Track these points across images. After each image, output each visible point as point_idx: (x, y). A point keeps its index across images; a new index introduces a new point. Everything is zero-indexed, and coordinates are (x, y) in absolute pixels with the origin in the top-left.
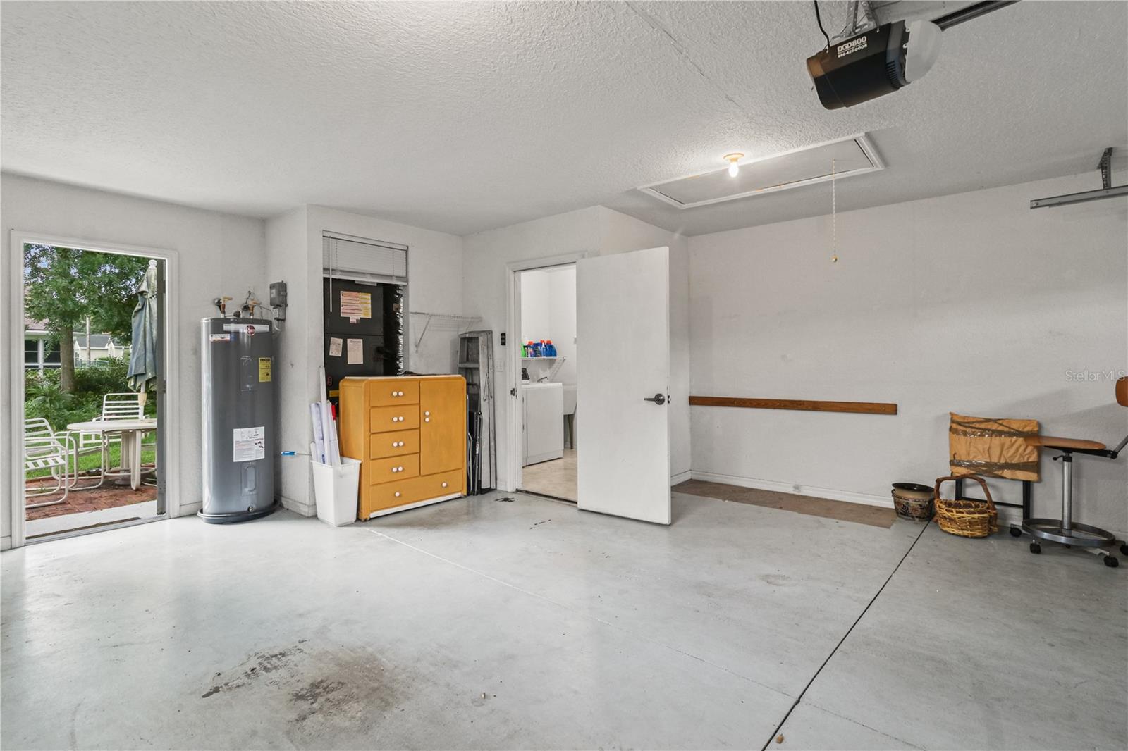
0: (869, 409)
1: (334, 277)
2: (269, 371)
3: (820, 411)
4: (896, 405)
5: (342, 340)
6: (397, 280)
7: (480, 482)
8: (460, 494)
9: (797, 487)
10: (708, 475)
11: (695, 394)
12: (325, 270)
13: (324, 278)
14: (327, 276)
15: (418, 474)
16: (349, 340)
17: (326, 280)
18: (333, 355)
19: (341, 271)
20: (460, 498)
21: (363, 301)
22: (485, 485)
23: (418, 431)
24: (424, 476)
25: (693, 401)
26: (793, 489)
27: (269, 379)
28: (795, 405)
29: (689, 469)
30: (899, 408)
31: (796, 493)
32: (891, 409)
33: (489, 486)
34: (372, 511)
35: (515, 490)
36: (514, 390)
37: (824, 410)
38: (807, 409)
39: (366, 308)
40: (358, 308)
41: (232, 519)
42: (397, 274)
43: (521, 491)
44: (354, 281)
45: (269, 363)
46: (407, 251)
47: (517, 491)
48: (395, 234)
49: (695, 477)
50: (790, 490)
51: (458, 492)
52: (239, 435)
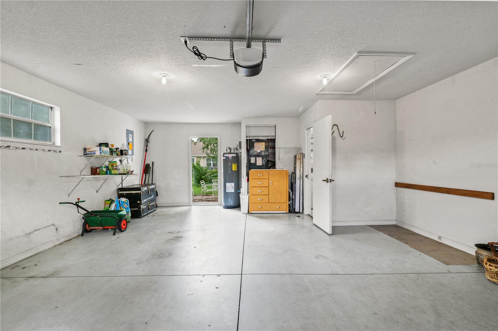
0: (477, 195)
1: (249, 139)
2: (236, 167)
3: (451, 194)
4: (493, 194)
5: (255, 158)
6: (271, 137)
7: (295, 209)
8: (286, 212)
9: (440, 238)
10: (402, 224)
11: (398, 181)
12: (247, 137)
13: (246, 139)
14: (247, 139)
15: (268, 202)
16: (257, 158)
17: (247, 140)
18: (252, 162)
19: (252, 136)
20: (286, 213)
21: (262, 145)
22: (297, 210)
23: (268, 188)
24: (270, 203)
25: (398, 185)
26: (438, 238)
27: (236, 169)
28: (438, 190)
29: (395, 220)
30: (495, 196)
31: (439, 241)
32: (491, 196)
33: (299, 211)
34: (252, 211)
35: (307, 214)
36: (307, 175)
37: (453, 194)
38: (444, 192)
39: (263, 147)
40: (260, 148)
41: (226, 207)
42: (271, 135)
43: (310, 216)
44: (259, 139)
45: (236, 165)
46: (275, 126)
47: (308, 215)
48: (271, 122)
49: (398, 224)
50: (436, 239)
51: (284, 211)
52: (228, 185)
